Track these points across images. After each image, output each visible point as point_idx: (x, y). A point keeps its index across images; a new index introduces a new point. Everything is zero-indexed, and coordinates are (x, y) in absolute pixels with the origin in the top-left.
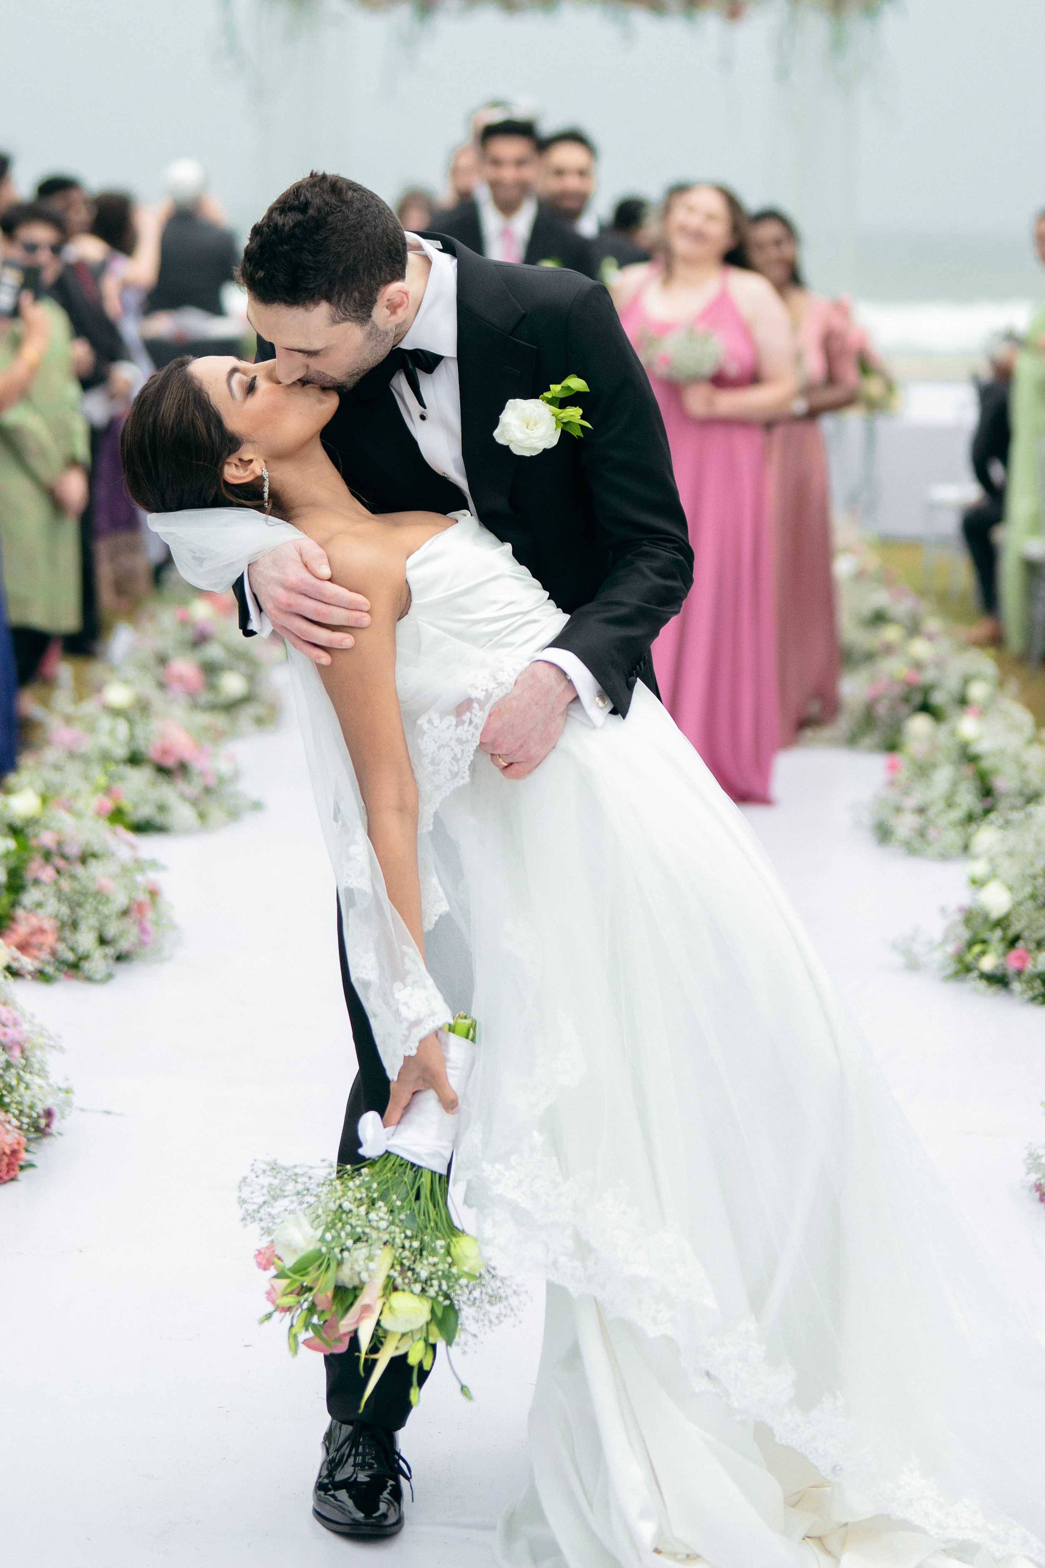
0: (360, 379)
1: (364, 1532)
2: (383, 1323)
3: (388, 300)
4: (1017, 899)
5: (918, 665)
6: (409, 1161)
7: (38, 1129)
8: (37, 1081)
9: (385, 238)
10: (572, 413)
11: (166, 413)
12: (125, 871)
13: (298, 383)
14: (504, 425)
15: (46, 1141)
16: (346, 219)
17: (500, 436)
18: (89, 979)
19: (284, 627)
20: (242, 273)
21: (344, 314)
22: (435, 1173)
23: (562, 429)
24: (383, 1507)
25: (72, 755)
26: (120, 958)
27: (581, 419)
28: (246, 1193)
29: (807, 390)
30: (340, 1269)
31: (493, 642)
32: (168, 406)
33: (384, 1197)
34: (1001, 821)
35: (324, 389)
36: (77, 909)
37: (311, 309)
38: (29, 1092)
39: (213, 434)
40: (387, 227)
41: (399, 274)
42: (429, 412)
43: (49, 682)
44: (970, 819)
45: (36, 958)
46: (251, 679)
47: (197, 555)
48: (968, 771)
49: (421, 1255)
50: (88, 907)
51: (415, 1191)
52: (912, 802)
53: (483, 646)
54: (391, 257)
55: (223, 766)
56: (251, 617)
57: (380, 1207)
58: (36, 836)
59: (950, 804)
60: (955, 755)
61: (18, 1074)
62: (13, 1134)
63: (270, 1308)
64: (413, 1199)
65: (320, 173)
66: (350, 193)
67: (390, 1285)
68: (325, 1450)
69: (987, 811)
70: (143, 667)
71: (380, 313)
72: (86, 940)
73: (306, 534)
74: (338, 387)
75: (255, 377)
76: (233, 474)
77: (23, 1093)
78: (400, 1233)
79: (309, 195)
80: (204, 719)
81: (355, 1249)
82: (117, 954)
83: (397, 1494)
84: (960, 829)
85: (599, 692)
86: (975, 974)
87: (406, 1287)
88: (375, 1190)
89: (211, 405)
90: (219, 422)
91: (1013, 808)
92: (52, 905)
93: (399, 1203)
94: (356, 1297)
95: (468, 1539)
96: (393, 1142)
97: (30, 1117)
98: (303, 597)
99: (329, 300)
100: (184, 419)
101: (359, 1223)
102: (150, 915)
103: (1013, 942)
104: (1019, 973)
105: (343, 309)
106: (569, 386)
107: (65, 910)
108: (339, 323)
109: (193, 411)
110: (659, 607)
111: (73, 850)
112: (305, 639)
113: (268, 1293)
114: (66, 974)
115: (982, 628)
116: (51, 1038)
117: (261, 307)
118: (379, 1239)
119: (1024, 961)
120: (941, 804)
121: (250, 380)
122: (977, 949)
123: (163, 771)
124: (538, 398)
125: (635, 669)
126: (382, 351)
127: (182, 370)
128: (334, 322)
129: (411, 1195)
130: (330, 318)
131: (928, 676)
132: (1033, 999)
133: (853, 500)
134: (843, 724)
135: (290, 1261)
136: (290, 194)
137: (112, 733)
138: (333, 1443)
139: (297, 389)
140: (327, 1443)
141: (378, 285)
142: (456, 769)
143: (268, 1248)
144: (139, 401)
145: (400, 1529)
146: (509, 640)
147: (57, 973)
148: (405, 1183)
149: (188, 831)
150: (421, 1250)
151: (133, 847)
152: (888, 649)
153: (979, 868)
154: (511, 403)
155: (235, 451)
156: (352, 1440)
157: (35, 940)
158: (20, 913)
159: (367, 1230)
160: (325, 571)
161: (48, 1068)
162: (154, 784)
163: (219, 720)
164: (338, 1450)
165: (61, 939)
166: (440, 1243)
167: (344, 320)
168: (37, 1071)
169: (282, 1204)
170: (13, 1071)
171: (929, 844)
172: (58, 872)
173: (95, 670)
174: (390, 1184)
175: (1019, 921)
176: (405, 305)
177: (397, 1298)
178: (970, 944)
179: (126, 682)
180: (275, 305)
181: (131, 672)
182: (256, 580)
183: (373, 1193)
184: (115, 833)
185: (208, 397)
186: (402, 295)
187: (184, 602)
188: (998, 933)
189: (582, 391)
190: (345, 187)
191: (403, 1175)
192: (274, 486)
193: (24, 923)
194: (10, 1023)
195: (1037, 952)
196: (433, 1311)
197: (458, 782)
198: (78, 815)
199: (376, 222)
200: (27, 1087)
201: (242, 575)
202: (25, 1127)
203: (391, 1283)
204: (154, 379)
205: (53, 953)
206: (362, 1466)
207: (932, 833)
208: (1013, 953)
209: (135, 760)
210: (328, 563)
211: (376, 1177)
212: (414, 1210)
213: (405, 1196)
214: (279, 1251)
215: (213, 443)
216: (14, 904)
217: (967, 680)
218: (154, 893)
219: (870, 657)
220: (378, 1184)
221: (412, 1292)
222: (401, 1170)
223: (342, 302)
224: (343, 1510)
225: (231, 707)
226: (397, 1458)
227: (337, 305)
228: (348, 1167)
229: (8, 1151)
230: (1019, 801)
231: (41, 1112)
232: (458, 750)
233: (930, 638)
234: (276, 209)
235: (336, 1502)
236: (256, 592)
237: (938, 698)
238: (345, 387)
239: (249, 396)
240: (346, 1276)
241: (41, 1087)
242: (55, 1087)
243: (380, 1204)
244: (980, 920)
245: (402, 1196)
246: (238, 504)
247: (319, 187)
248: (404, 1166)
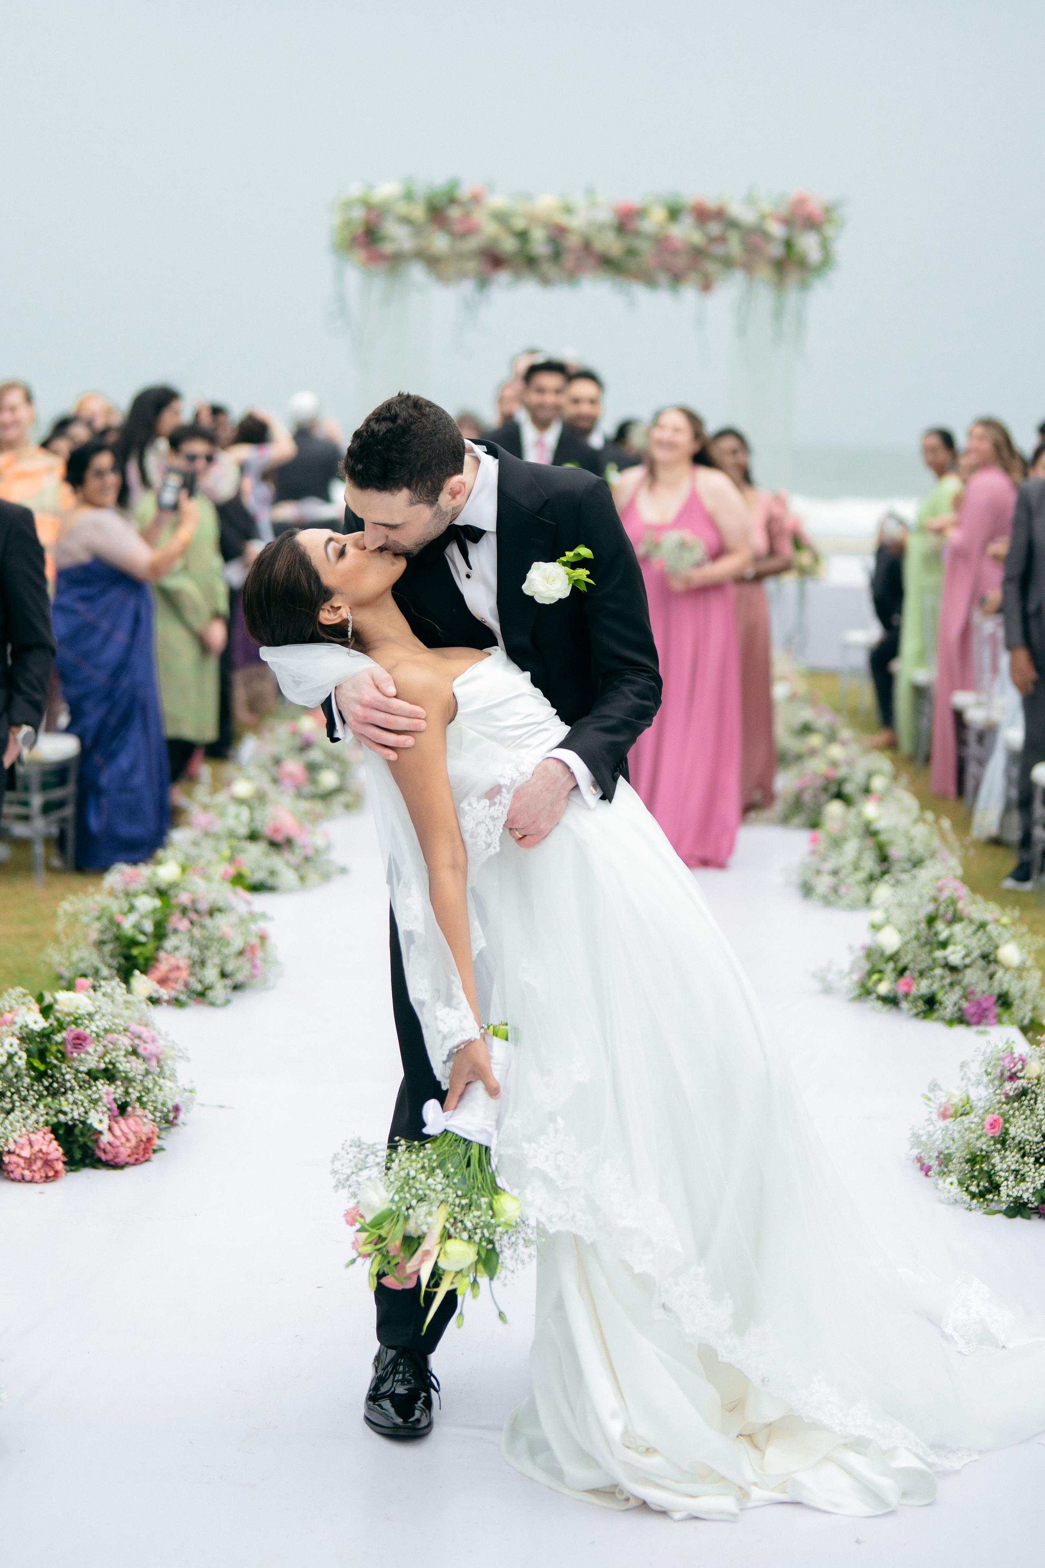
0: (423, 548)
1: (403, 1433)
2: (440, 1264)
3: (451, 488)
4: (905, 940)
5: (834, 764)
6: (462, 1137)
7: (167, 1121)
8: (167, 1084)
9: (452, 442)
10: (581, 573)
11: (279, 572)
12: (242, 921)
13: (377, 550)
14: (530, 581)
15: (173, 1130)
16: (425, 427)
17: (527, 588)
18: (212, 1004)
19: (362, 734)
20: (345, 466)
21: (419, 498)
22: (482, 1145)
23: (572, 585)
24: (417, 1414)
25: (207, 834)
26: (236, 988)
27: (587, 577)
28: (337, 1165)
29: (757, 559)
30: (407, 1223)
31: (515, 744)
32: (280, 566)
33: (441, 1165)
34: (893, 881)
35: (396, 555)
36: (205, 951)
37: (395, 493)
38: (162, 1093)
39: (313, 588)
40: (454, 434)
41: (459, 470)
42: (474, 573)
43: (193, 779)
44: (871, 879)
45: (173, 989)
46: (342, 775)
47: (296, 679)
48: (870, 843)
49: (470, 1209)
50: (213, 949)
51: (466, 1159)
52: (828, 866)
53: (507, 747)
54: (455, 457)
55: (319, 841)
56: (337, 728)
57: (438, 1174)
58: (176, 896)
59: (856, 867)
60: (860, 831)
61: (154, 1079)
62: (148, 1125)
63: (354, 1254)
64: (465, 1166)
65: (406, 394)
66: (427, 409)
67: (446, 1234)
68: (374, 1368)
69: (884, 873)
70: (263, 767)
71: (444, 498)
72: (211, 974)
73: (378, 663)
74: (407, 553)
75: (346, 545)
76: (326, 617)
77: (157, 1093)
78: (453, 1193)
79: (398, 409)
80: (305, 805)
81: (419, 1207)
82: (234, 984)
83: (428, 1403)
84: (864, 886)
85: (593, 782)
86: (874, 996)
87: (457, 1236)
88: (435, 1161)
89: (312, 566)
90: (318, 579)
91: (904, 871)
92: (187, 949)
93: (452, 1170)
94: (419, 1244)
95: (481, 1438)
96: (450, 1122)
97: (162, 1112)
98: (375, 711)
99: (409, 487)
100: (292, 576)
101: (421, 1186)
102: (259, 954)
103: (902, 972)
104: (907, 995)
105: (419, 494)
106: (579, 554)
107: (196, 952)
108: (415, 504)
109: (299, 569)
110: (637, 720)
111: (203, 906)
112: (378, 742)
113: (354, 1243)
114: (195, 1000)
115: (882, 737)
116: (180, 1050)
117: (357, 492)
118: (437, 1198)
119: (910, 985)
120: (850, 868)
121: (341, 547)
122: (875, 977)
123: (274, 845)
124: (555, 562)
125: (619, 766)
126: (443, 527)
127: (291, 539)
128: (412, 503)
129: (463, 1163)
130: (409, 501)
131: (842, 772)
132: (917, 1015)
133: (788, 642)
134: (778, 808)
135: (369, 1218)
136: (383, 408)
137: (237, 816)
138: (380, 1364)
139: (377, 554)
140: (376, 1364)
141: (445, 477)
142: (489, 841)
143: (354, 1208)
144: (258, 562)
145: (430, 1431)
146: (527, 742)
147: (189, 1000)
148: (459, 1154)
149: (291, 890)
150: (470, 1206)
151: (249, 903)
152: (813, 752)
153: (877, 916)
154: (535, 564)
155: (328, 600)
156: (394, 1362)
157: (173, 975)
158: (162, 955)
159: (427, 1192)
160: (392, 690)
161: (177, 1074)
162: (267, 855)
163: (318, 806)
164: (384, 1369)
165: (192, 974)
166: (484, 1200)
167: (419, 502)
168: (169, 1077)
169: (365, 1173)
170: (150, 1077)
171: (840, 897)
172: (192, 923)
173: (228, 769)
174: (446, 1156)
175: (906, 955)
176: (463, 493)
177: (450, 1245)
178: (870, 973)
179: (249, 778)
180: (369, 490)
181: (253, 771)
182: (341, 700)
183: (433, 1162)
184: (236, 893)
185: (310, 560)
186: (461, 485)
187: (294, 717)
188: (891, 965)
189: (588, 557)
190: (424, 403)
191: (457, 1148)
192: (358, 627)
193: (165, 962)
194: (149, 1040)
195: (920, 979)
196: (478, 1253)
197: (491, 852)
198: (207, 877)
199: (446, 430)
200: (160, 1090)
201: (330, 695)
202: (158, 1119)
203: (446, 1232)
204: (270, 545)
205: (186, 985)
206: (402, 1382)
207: (843, 890)
208: (902, 981)
209: (253, 837)
210: (394, 684)
211: (437, 1150)
212: (465, 1175)
213: (458, 1164)
214: (362, 1211)
215: (312, 593)
216: (158, 948)
217: (870, 775)
218: (263, 938)
219: (799, 758)
220: (438, 1156)
221: (462, 1239)
222: (456, 1144)
223: (418, 489)
224: (387, 1417)
225: (326, 796)
226: (429, 1375)
227: (415, 491)
228: (416, 1143)
229: (144, 1139)
230: (908, 866)
231: (171, 1108)
232: (491, 827)
233: (844, 743)
234: (373, 419)
235: (381, 1410)
236: (341, 709)
237: (849, 788)
238: (412, 554)
239: (340, 559)
240: (412, 1228)
241: (171, 1088)
242: (181, 1088)
243: (438, 1171)
244: (878, 955)
245: (456, 1165)
246: (328, 640)
247: (406, 404)
248: (458, 1142)
